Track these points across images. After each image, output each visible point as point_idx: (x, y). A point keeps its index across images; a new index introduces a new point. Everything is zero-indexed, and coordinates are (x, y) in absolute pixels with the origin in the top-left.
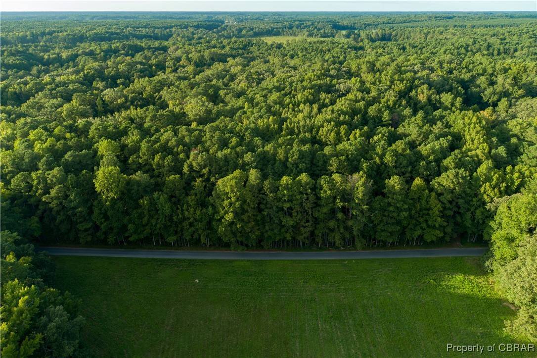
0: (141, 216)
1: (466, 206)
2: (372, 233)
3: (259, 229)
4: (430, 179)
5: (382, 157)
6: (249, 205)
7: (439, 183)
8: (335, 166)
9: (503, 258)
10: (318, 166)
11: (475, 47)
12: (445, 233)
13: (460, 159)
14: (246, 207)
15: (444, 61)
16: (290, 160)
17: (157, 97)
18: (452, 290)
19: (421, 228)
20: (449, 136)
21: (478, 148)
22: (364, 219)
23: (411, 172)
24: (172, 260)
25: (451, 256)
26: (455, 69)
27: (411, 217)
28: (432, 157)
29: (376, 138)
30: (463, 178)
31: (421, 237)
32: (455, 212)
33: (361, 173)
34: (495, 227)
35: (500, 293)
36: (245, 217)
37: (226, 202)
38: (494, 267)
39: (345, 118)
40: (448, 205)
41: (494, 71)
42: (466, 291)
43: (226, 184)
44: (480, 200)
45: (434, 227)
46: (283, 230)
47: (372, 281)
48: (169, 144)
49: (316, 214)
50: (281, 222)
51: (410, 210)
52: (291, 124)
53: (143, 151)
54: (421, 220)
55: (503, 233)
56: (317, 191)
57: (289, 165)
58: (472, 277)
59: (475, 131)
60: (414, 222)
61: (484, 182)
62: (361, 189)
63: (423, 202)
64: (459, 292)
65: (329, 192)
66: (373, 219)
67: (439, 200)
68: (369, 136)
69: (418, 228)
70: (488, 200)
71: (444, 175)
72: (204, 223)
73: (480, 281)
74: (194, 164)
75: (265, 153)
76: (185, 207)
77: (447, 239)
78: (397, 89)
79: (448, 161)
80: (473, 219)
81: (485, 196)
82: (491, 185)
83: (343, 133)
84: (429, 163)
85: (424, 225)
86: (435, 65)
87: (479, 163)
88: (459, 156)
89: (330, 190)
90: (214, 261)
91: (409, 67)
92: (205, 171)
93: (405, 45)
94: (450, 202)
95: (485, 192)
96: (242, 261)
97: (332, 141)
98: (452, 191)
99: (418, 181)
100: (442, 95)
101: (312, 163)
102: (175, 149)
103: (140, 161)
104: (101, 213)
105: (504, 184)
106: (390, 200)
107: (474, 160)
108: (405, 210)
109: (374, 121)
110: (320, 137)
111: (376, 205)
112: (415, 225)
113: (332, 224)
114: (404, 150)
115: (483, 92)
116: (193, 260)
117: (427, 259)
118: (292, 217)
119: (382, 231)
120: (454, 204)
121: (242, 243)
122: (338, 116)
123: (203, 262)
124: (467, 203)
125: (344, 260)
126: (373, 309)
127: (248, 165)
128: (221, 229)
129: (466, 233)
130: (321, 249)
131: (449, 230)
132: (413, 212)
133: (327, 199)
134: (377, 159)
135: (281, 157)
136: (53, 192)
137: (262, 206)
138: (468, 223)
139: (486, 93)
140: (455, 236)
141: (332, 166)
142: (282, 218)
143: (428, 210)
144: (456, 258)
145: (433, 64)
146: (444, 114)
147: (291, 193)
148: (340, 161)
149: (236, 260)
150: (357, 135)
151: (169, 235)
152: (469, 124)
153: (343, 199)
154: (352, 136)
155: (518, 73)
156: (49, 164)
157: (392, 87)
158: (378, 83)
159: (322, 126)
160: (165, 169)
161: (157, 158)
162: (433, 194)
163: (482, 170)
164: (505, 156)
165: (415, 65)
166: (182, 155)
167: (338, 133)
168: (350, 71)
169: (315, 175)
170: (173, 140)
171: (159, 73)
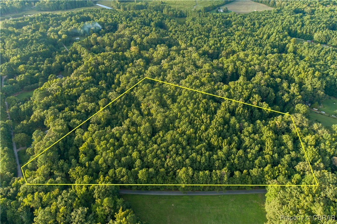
4: (249, 169)
5: (234, 159)
7: (252, 173)
10: (211, 163)
13: (261, 161)
16: (202, 162)
17: (133, 94)
20: (260, 144)
21: (268, 153)
28: (251, 159)
29: (232, 145)
30: (259, 172)
33: (226, 168)
37: (182, 182)
39: (221, 128)
44: (264, 180)
47: (228, 204)
53: (149, 157)
56: (211, 177)
57: (201, 164)
59: (269, 142)
61: (266, 174)
62: (226, 177)
63: (246, 179)
65: (215, 178)
68: (230, 143)
74: (169, 164)
75: (193, 157)
78: (244, 96)
79: (256, 162)
81: (266, 179)
82: (268, 175)
83: (220, 142)
84: (250, 161)
86: (266, 66)
87: (267, 164)
88: (261, 159)
90: (177, 196)
91: (253, 67)
92: (173, 166)
95: (266, 177)
96: (186, 196)
97: (216, 145)
98: (255, 176)
99: (245, 171)
100: (263, 103)
101: (209, 162)
102: (160, 155)
103: (149, 161)
105: (273, 175)
106: (235, 180)
107: (265, 162)
109: (232, 128)
110: (211, 142)
114: (242, 154)
120: (256, 180)
122: (218, 127)
123: (173, 196)
124: (261, 179)
125: (219, 195)
127: (187, 164)
133: (215, 180)
134: (232, 161)
135: (199, 160)
136: (125, 178)
139: (284, 96)
141: (216, 164)
143: (248, 181)
144: (256, 194)
147: (203, 178)
148: (219, 162)
150: (225, 144)
152: (268, 137)
154: (223, 144)
155: (304, 77)
156: (118, 164)
157: (242, 93)
158: (236, 89)
159: (212, 137)
160: (158, 165)
161: (155, 160)
162: (250, 177)
163: (266, 169)
164: (277, 158)
165: (256, 65)
166: (163, 159)
167: (218, 142)
168: (223, 67)
169: (211, 171)
170: (159, 152)
171: (126, 66)
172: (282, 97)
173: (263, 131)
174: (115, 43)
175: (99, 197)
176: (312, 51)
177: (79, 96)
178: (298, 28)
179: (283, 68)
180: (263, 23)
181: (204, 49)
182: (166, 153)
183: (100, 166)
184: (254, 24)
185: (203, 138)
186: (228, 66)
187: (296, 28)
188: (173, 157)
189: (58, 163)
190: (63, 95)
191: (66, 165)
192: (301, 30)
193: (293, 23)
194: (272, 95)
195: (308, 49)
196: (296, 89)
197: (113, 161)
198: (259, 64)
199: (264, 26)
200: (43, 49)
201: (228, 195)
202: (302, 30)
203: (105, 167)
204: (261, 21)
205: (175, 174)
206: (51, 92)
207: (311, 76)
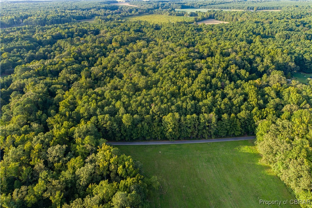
0: (137, 131)
1: (249, 123)
2: (217, 133)
3: (179, 134)
4: (237, 113)
5: (220, 105)
6: (176, 126)
7: (240, 116)
8: (204, 110)
9: (260, 141)
10: (197, 110)
11: (257, 29)
12: (242, 132)
13: (247, 106)
14: (176, 127)
15: (242, 46)
16: (188, 108)
17: (115, 70)
18: (244, 151)
19: (234, 131)
20: (243, 95)
21: (253, 100)
22: (215, 129)
23: (230, 111)
24: (149, 145)
25: (243, 140)
26: (247, 52)
27: (230, 127)
28: (237, 105)
29: (217, 96)
30: (248, 114)
31: (234, 134)
32: (245, 125)
33: (213, 112)
34: (258, 130)
35: (259, 152)
36: (175, 130)
37: (169, 125)
38: (257, 144)
39: (203, 86)
40: (243, 123)
41: (264, 53)
42: (248, 151)
43: (168, 118)
44: (253, 121)
45: (238, 131)
46: (187, 134)
47: (218, 149)
48: (142, 102)
49: (199, 128)
50: (187, 131)
51: (230, 125)
52: (183, 89)
53: (134, 106)
54: (234, 128)
55: (260, 132)
56: (199, 120)
57: (188, 110)
58: (250, 147)
59: (253, 93)
60: (231, 129)
61: (255, 115)
62: (214, 119)
63: (235, 122)
64: (246, 152)
65: (203, 121)
66: (218, 128)
67: (240, 122)
68: (214, 95)
69: (233, 131)
70: (256, 121)
71: (241, 113)
72: (160, 132)
73: (253, 148)
74: (154, 111)
75: (178, 105)
76: (153, 127)
77: (243, 134)
78: (222, 66)
79: (243, 107)
80: (251, 127)
81: (255, 120)
82: (257, 116)
83: (204, 94)
84: (236, 107)
85: (235, 130)
86: (238, 49)
87: (253, 107)
88: (247, 105)
89: (204, 119)
90: (164, 145)
91: (226, 50)
92: (158, 113)
93: (223, 27)
94: (244, 122)
95: (255, 118)
96: (173, 144)
97: (200, 97)
98: (244, 118)
99: (233, 115)
100: (241, 70)
101: (195, 109)
102: (145, 104)
103: (133, 109)
104: (124, 130)
105: (261, 116)
106: (224, 122)
107: (252, 106)
108: (229, 126)
109: (215, 86)
110: (195, 95)
111: (219, 124)
112: (232, 130)
113: (204, 131)
114: (228, 102)
115: (258, 67)
116: (156, 145)
117: (236, 141)
118: (190, 129)
119: (221, 132)
120: (245, 123)
121: (173, 139)
122: (200, 84)
123: (160, 145)
124: (249, 122)
125: (208, 143)
126: (219, 158)
127: (173, 110)
128: (167, 134)
129: (249, 131)
130: (199, 139)
131: (243, 131)
132: (231, 126)
133: (203, 123)
134: (219, 107)
135: (185, 107)
136: (108, 124)
137: (181, 126)
138: (249, 129)
139: (259, 67)
140: (245, 133)
141: (203, 110)
142: (187, 130)
143: (236, 125)
144: (245, 140)
145: (237, 48)
146: (241, 83)
147: (191, 121)
148: (206, 108)
149: (171, 144)
150: (210, 95)
151: (147, 137)
152: (251, 89)
153: (208, 123)
154: (208, 96)
155: (274, 54)
156: (100, 112)
157: (220, 65)
158: (213, 62)
159: (196, 91)
160: (143, 113)
161: (139, 108)
162: (238, 120)
163: (254, 110)
164: (262, 103)
165: (229, 48)
166: (148, 107)
167: (202, 94)
168: (199, 52)
169: (198, 114)
170: (143, 101)
171: (108, 53)
172: (257, 68)
173: (244, 87)
174: (97, 40)
175: (80, 136)
176: (277, 42)
177: (61, 70)
178: (261, 30)
179: (254, 50)
180: (230, 29)
181: (180, 43)
182: (151, 102)
183: (81, 116)
184: (222, 30)
185: (187, 93)
186: (204, 51)
187: (259, 31)
188: (158, 105)
189: (35, 114)
190: (45, 70)
191: (44, 116)
192: (263, 32)
193: (256, 28)
194: (247, 66)
195: (273, 41)
196: (269, 61)
197: (95, 110)
198: (232, 48)
199: (231, 30)
200: (27, 44)
201: (218, 143)
202: (265, 32)
203: (87, 116)
204: (228, 28)
205: (161, 121)
206: (33, 68)
207: (281, 53)
